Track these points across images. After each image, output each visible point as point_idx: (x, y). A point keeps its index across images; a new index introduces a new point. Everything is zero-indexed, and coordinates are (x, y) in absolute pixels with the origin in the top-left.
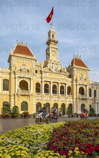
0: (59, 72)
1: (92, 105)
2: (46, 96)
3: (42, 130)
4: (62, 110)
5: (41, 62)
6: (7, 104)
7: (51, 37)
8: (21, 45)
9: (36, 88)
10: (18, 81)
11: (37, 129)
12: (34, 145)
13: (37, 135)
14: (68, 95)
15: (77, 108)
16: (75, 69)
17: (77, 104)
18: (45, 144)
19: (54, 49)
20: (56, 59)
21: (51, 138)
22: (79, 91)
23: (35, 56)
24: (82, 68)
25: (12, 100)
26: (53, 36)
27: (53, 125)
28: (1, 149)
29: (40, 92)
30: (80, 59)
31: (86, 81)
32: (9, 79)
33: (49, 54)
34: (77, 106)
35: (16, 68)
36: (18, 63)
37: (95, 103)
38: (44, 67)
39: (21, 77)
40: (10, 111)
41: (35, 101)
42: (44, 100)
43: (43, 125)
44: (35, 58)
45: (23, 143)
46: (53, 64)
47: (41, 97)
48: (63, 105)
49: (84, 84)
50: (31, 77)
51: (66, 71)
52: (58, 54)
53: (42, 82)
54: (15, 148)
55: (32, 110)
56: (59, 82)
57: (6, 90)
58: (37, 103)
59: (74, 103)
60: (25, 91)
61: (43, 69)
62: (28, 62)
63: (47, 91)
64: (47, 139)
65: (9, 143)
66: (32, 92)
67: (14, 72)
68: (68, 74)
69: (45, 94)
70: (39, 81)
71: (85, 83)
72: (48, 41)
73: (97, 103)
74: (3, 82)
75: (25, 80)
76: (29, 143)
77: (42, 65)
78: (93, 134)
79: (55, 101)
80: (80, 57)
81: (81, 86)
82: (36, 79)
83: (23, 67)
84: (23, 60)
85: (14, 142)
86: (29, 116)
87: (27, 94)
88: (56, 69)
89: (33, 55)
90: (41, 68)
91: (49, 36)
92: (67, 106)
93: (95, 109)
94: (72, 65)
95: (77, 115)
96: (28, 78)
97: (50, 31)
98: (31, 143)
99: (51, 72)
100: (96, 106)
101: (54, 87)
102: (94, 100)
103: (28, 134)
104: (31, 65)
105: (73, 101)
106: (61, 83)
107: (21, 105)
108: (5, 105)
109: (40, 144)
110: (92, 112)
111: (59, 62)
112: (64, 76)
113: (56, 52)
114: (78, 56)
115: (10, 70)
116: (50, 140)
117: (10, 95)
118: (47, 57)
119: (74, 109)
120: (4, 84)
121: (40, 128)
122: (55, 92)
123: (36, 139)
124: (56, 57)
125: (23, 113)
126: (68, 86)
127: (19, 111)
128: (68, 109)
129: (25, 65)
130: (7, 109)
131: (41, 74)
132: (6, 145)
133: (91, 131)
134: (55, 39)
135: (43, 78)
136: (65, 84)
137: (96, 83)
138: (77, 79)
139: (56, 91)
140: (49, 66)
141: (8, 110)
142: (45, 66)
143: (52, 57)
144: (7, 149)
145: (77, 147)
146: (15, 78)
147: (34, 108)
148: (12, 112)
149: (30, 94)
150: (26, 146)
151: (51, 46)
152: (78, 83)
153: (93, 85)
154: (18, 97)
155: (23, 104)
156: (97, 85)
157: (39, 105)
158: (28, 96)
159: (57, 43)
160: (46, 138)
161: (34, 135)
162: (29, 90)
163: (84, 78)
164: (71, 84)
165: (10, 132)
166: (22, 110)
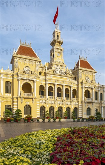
0: (64, 74)
1: (98, 109)
2: (50, 99)
3: (46, 137)
4: (67, 114)
5: (45, 63)
6: (9, 107)
7: (56, 38)
8: (24, 46)
9: (40, 91)
10: (21, 84)
11: (40, 136)
12: (37, 156)
13: (40, 144)
14: (73, 98)
15: (82, 112)
16: (80, 71)
17: (82, 108)
18: (48, 155)
19: (59, 50)
20: (61, 61)
21: (54, 147)
22: (85, 94)
23: (39, 57)
24: (88, 70)
25: (15, 104)
26: (57, 37)
27: (58, 132)
28: (2, 161)
29: (44, 95)
30: (85, 60)
31: (92, 83)
32: (11, 81)
33: (54, 55)
34: (82, 110)
35: (19, 69)
36: (21, 64)
37: (101, 107)
38: (48, 69)
39: (24, 79)
40: (13, 115)
41: (39, 105)
42: (48, 103)
43: (46, 131)
44: (39, 59)
45: (25, 153)
46: (58, 66)
47: (45, 100)
48: (68, 109)
49: (90, 87)
50: (35, 80)
51: (71, 73)
52: (63, 55)
53: (46, 84)
54: (16, 160)
55: (35, 114)
56: (64, 85)
57: (9, 93)
58: (40, 106)
59: (80, 107)
60: (28, 93)
61: (47, 71)
62: (31, 63)
63: (51, 94)
64: (51, 149)
65: (10, 154)
66: (35, 95)
67: (17, 74)
68: (73, 76)
69: (49, 97)
70: (43, 83)
71: (91, 85)
72: (52, 42)
73: (104, 107)
74: (6, 85)
75: (28, 82)
76: (31, 154)
77: (46, 66)
78: (99, 144)
79: (60, 104)
80: (85, 58)
81: (86, 89)
82: (40, 81)
83: (26, 69)
84: (26, 62)
85: (15, 153)
86: (32, 120)
87: (30, 97)
88: (61, 71)
89: (37, 56)
90: (45, 69)
91: (54, 36)
92: (72, 110)
93: (102, 113)
94: (78, 67)
95: (83, 119)
96: (31, 80)
97: (55, 31)
98: (33, 153)
99: (56, 74)
100: (103, 110)
101: (59, 90)
102: (101, 103)
103: (31, 142)
104: (34, 66)
105: (78, 105)
106: (66, 86)
107: (24, 109)
108: (7, 108)
109: (43, 154)
110: (98, 116)
111: (63, 64)
112: (69, 78)
113: (61, 54)
114: (84, 58)
115: (12, 72)
116: (53, 150)
117: (13, 98)
118: (51, 58)
119: (80, 113)
120: (6, 86)
121: (44, 135)
122: (59, 95)
123: (39, 148)
124: (61, 59)
125: (26, 117)
126: (74, 88)
127: (22, 115)
128: (73, 113)
129: (29, 67)
130: (9, 113)
131: (45, 76)
132: (7, 155)
133: (97, 140)
134: (60, 39)
135: (47, 80)
136: (70, 87)
137: (102, 85)
138: (82, 81)
139: (61, 93)
140: (53, 67)
141: (11, 114)
142: (50, 68)
143: (57, 59)
144: (8, 160)
145: (82, 160)
146: (18, 80)
147: (37, 112)
148: (14, 116)
149: (33, 97)
150: (28, 157)
151: (55, 47)
152: (83, 86)
153: (99, 88)
154: (21, 100)
155: (26, 107)
156: (103, 88)
157: (42, 109)
158: (32, 99)
159: (62, 44)
160: (50, 147)
161: (37, 144)
162: (32, 93)
163: (90, 81)
164: (76, 87)
165: (12, 140)
166: (25, 114)
